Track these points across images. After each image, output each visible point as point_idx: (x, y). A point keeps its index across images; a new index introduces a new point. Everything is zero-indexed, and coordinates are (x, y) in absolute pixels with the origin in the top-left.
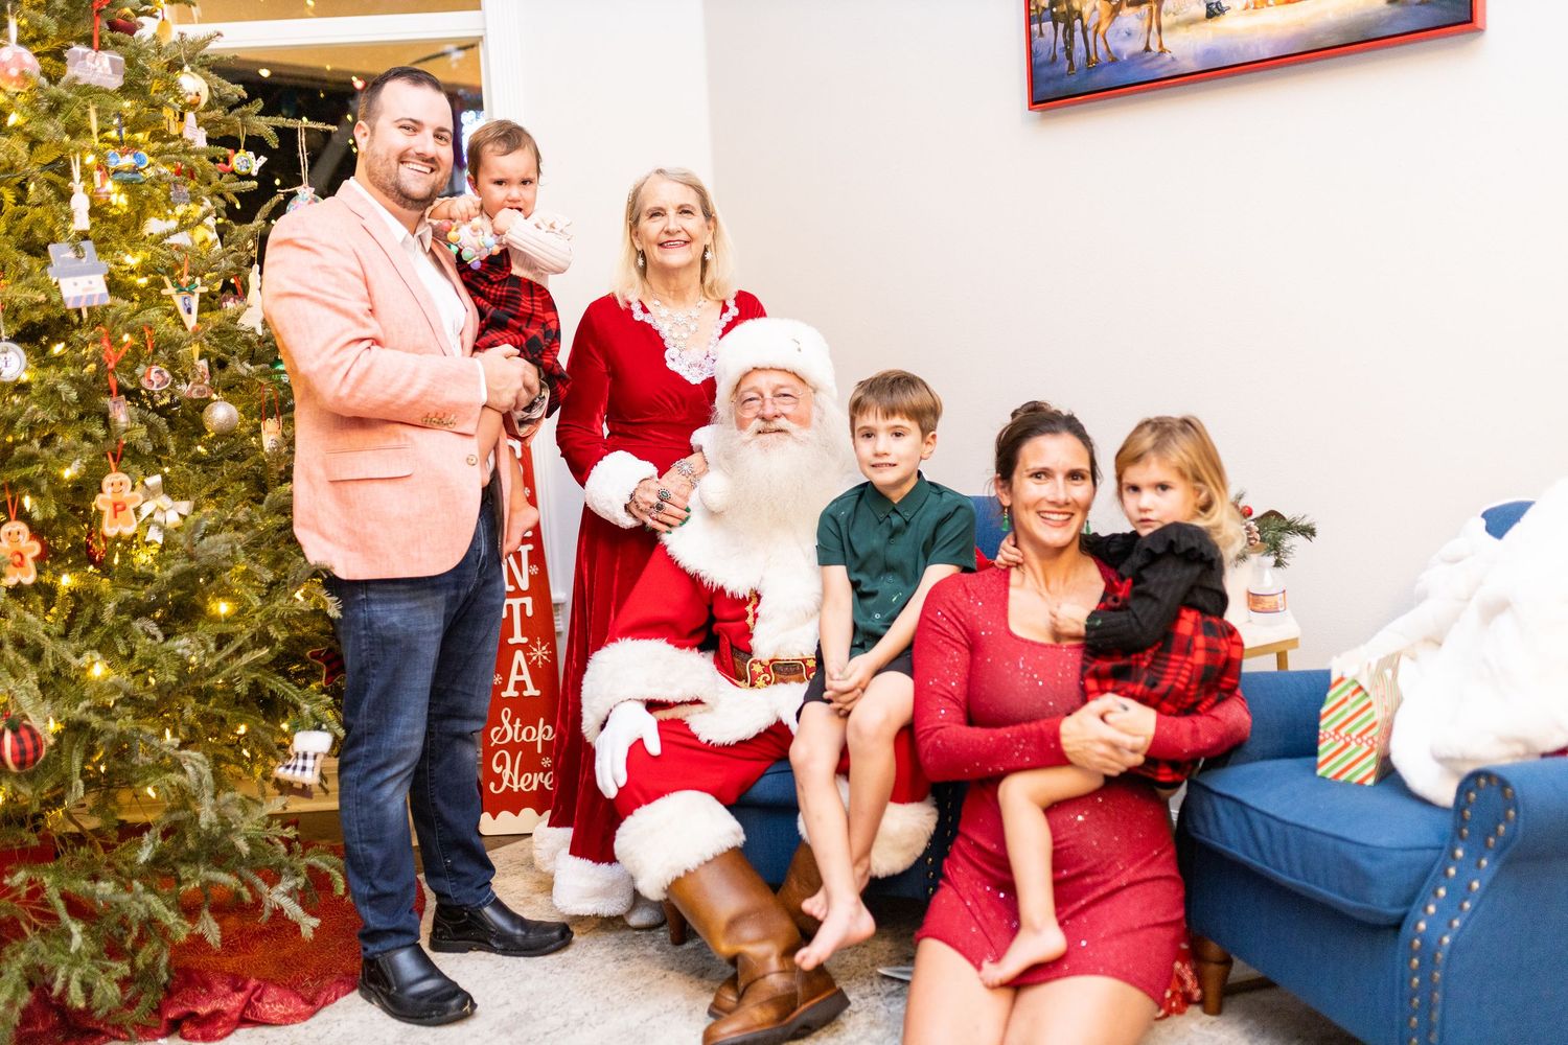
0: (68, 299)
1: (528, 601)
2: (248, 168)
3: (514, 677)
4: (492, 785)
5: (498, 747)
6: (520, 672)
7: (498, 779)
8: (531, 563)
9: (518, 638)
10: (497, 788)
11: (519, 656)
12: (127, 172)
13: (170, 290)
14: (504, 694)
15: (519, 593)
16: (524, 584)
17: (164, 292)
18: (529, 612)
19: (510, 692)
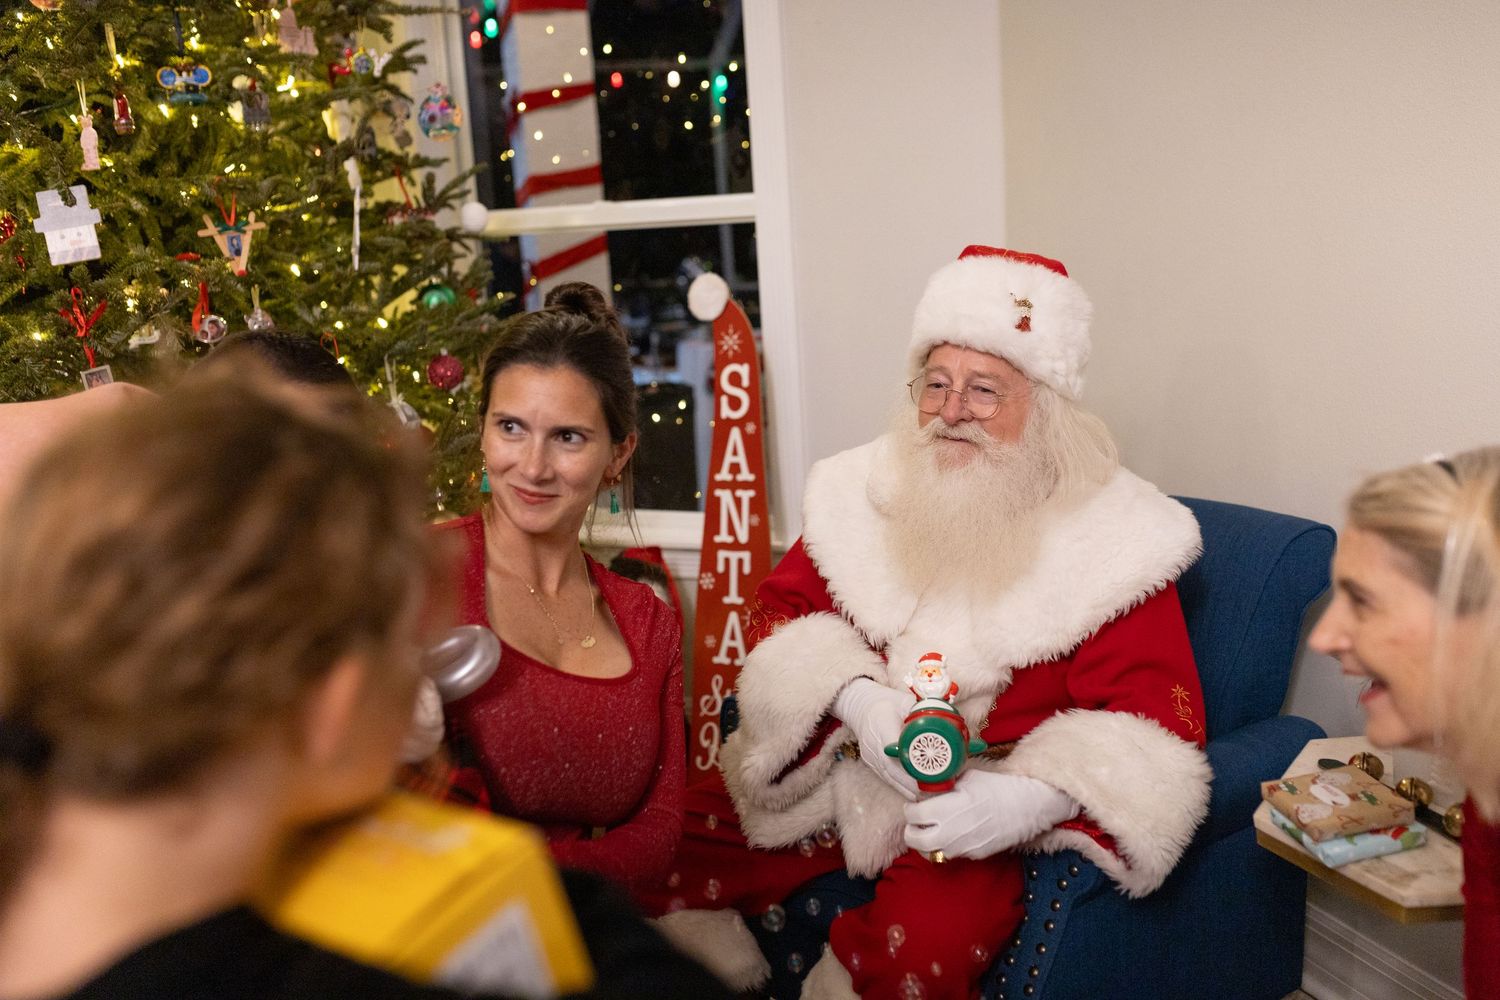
0: (54, 254)
1: (746, 556)
2: (368, 69)
3: (727, 643)
4: (699, 760)
5: (707, 719)
6: (733, 637)
7: (705, 754)
8: (753, 510)
9: (733, 598)
10: (704, 762)
11: (733, 618)
12: (180, 93)
13: (211, 230)
14: (716, 660)
15: (736, 546)
16: (743, 538)
17: (201, 233)
18: (747, 569)
19: (722, 659)
